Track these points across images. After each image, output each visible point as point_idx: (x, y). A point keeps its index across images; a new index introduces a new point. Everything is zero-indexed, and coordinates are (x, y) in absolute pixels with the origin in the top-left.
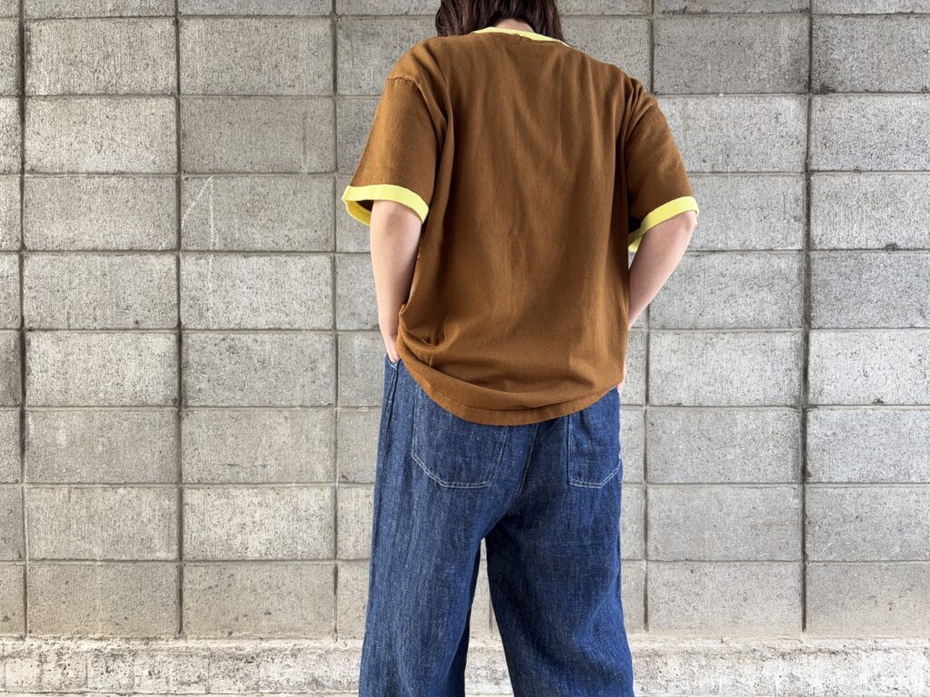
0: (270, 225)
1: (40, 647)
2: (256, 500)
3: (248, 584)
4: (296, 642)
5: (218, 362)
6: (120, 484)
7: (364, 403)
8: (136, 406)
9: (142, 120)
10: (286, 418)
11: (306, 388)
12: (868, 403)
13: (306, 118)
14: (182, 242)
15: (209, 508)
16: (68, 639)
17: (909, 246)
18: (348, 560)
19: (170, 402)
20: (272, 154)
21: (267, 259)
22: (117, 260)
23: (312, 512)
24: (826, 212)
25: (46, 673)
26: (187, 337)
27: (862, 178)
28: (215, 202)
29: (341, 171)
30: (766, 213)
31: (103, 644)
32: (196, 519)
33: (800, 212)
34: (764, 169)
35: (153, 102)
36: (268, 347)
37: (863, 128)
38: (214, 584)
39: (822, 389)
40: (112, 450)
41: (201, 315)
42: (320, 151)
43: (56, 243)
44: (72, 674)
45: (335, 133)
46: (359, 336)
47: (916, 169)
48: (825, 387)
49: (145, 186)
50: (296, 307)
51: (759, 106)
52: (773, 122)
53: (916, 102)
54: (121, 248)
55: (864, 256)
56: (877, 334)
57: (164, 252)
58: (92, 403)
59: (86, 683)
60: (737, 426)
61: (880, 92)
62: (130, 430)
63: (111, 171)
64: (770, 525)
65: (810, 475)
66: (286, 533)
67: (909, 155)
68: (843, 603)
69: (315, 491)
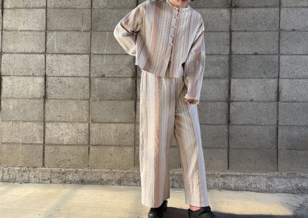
0: (72, 46)
1: (3, 168)
2: (66, 127)
3: (64, 151)
4: (77, 169)
5: (56, 86)
6: (27, 121)
7: (98, 98)
8: (33, 98)
9: (36, 15)
10: (75, 103)
11: (81, 94)
12: (249, 100)
13: (83, 15)
14: (47, 50)
15: (53, 129)
16: (11, 166)
17: (261, 54)
18: (93, 145)
19: (42, 97)
20: (73, 25)
21: (71, 56)
22: (28, 55)
23: (82, 131)
24: (236, 43)
25: (4, 176)
26: (48, 78)
27: (247, 33)
28: (56, 39)
29: (93, 30)
30: (218, 43)
31: (21, 168)
32: (49, 132)
33: (228, 43)
34: (218, 30)
35: (39, 10)
36: (71, 81)
37: (247, 18)
38: (54, 151)
39: (235, 96)
40: (25, 111)
41: (52, 72)
42: (87, 24)
43: (11, 51)
44: (12, 176)
45: (91, 19)
46: (97, 79)
47: (264, 30)
48: (236, 95)
49: (36, 34)
50: (79, 69)
51: (216, 12)
52: (220, 16)
53: (264, 10)
54: (29, 52)
55: (248, 56)
56: (251, 80)
57: (41, 53)
58: (20, 97)
59: (16, 179)
60: (208, 107)
61: (253, 7)
62: (30, 105)
63: (27, 30)
64: (218, 137)
65: (231, 122)
66: (75, 137)
67: (261, 26)
68: (241, 161)
69: (83, 124)
